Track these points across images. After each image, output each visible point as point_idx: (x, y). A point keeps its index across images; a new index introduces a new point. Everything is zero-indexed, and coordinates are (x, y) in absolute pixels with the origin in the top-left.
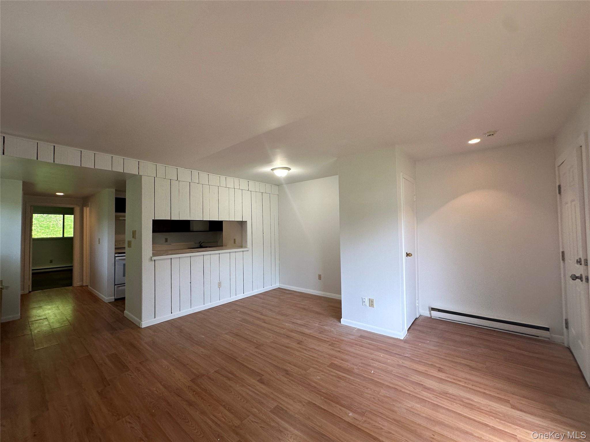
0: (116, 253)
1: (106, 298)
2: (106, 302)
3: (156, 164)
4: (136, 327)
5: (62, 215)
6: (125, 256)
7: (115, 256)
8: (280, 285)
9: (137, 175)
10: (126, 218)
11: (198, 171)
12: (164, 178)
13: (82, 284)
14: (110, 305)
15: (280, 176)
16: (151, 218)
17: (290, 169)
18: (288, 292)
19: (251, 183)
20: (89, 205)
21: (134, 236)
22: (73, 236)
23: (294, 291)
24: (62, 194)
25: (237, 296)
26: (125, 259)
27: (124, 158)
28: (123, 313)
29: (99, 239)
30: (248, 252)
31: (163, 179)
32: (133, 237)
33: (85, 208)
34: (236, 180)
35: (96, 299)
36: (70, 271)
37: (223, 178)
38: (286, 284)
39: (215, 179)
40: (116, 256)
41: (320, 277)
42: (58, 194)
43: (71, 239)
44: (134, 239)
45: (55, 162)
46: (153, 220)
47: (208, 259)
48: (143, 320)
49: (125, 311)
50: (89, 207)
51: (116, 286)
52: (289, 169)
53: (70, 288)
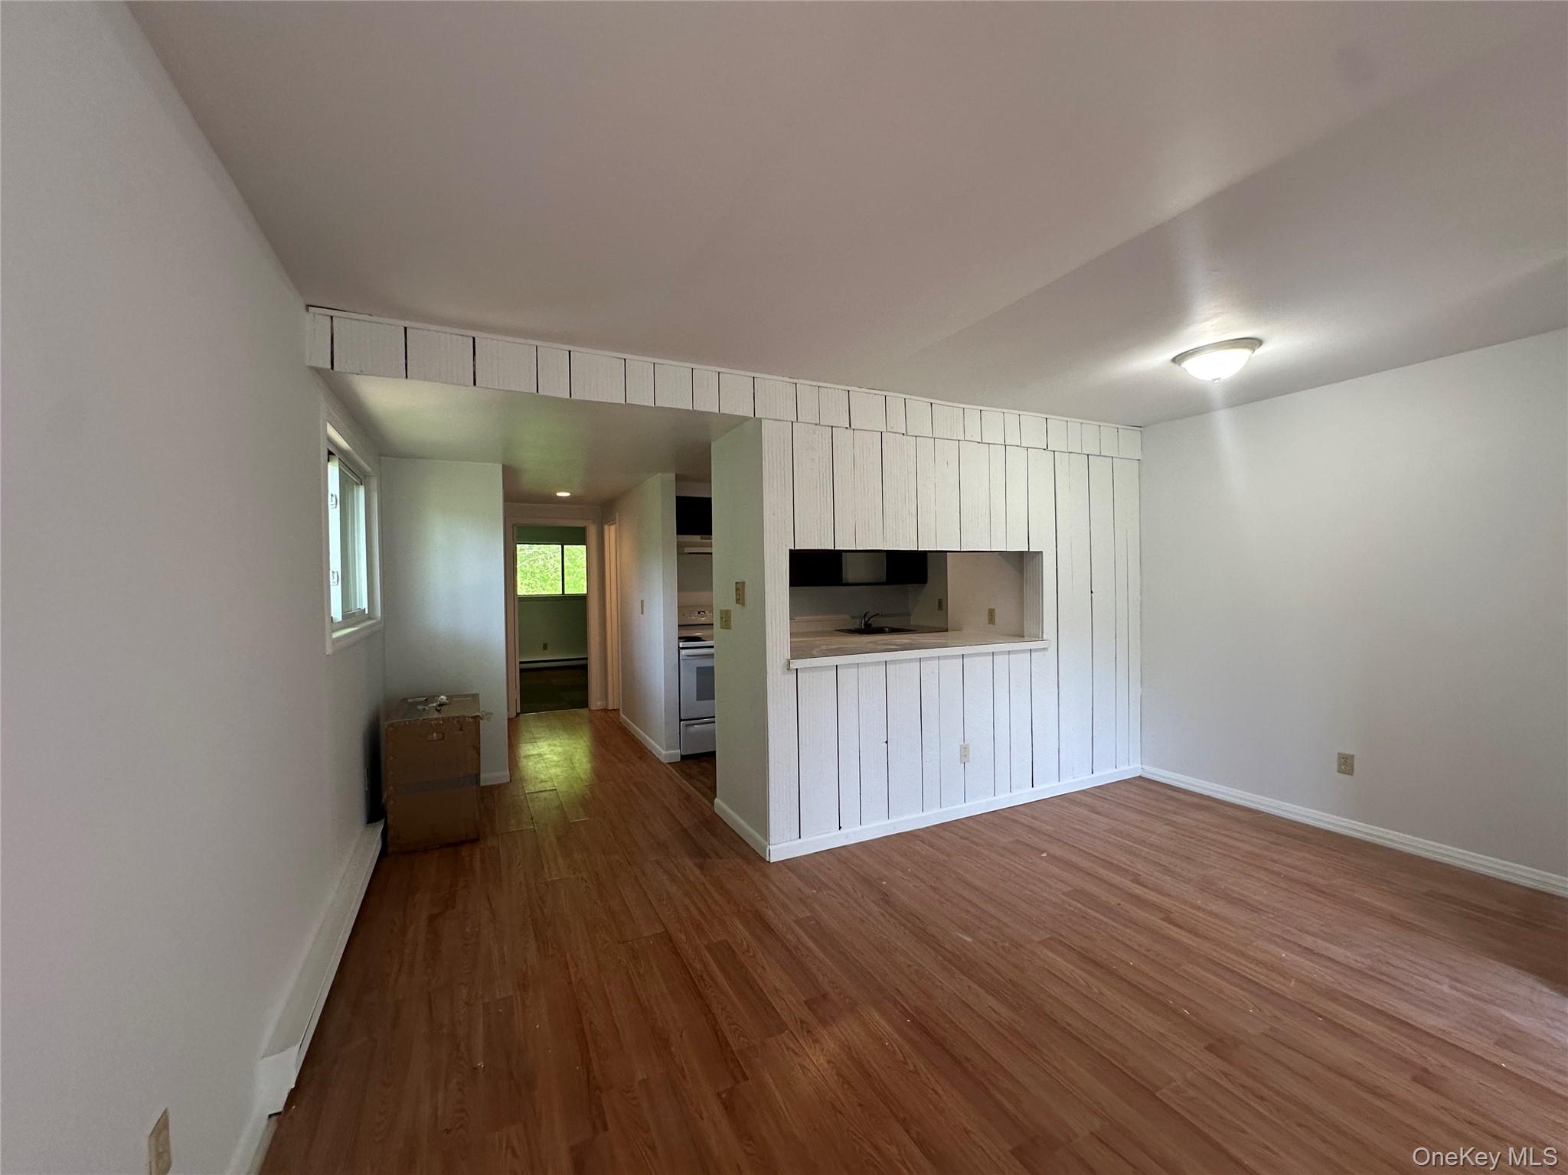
0: (680, 638)
1: (664, 752)
2: (662, 760)
3: (795, 381)
4: (756, 858)
5: (560, 546)
6: (712, 647)
7: (679, 647)
8: (1146, 767)
9: (751, 418)
10: (714, 550)
11: (905, 396)
12: (816, 424)
13: (607, 704)
14: (671, 768)
15: (1210, 379)
16: (786, 546)
17: (1262, 344)
18: (1189, 799)
19: (1056, 424)
20: (615, 519)
21: (740, 599)
22: (586, 592)
23: (1208, 798)
24: (568, 494)
25: (1015, 793)
26: (713, 655)
27: (719, 370)
28: (713, 804)
29: (642, 601)
30: (1046, 652)
31: (813, 427)
32: (738, 601)
33: (606, 527)
34: (1011, 417)
35: (641, 752)
36: (582, 669)
37: (972, 411)
38: (1167, 769)
39: (948, 414)
40: (681, 646)
41: (1346, 764)
42: (560, 494)
43: (581, 599)
44: (739, 605)
45: (572, 397)
46: (790, 550)
47: (933, 672)
48: (772, 840)
49: (716, 800)
50: (615, 523)
51: (682, 723)
52: (1254, 343)
53: (584, 711)
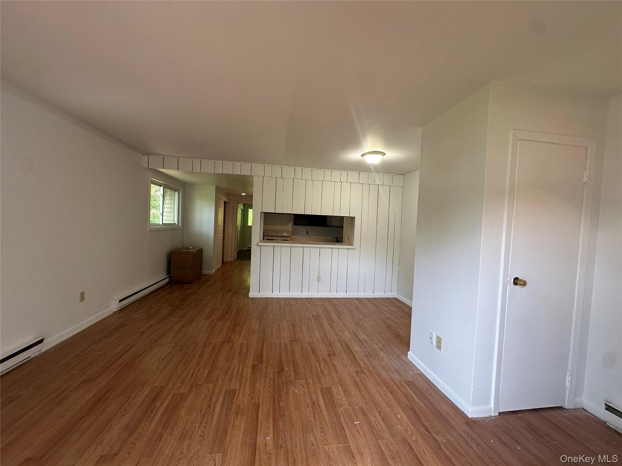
3: (264, 165)
8: (398, 295)
9: (250, 175)
11: (302, 168)
12: (271, 177)
16: (259, 211)
17: (385, 154)
19: (363, 175)
22: (251, 225)
24: (245, 194)
25: (338, 294)
27: (240, 163)
30: (355, 250)
34: (344, 173)
37: (328, 171)
42: (242, 194)
47: (308, 252)
48: (250, 292)
